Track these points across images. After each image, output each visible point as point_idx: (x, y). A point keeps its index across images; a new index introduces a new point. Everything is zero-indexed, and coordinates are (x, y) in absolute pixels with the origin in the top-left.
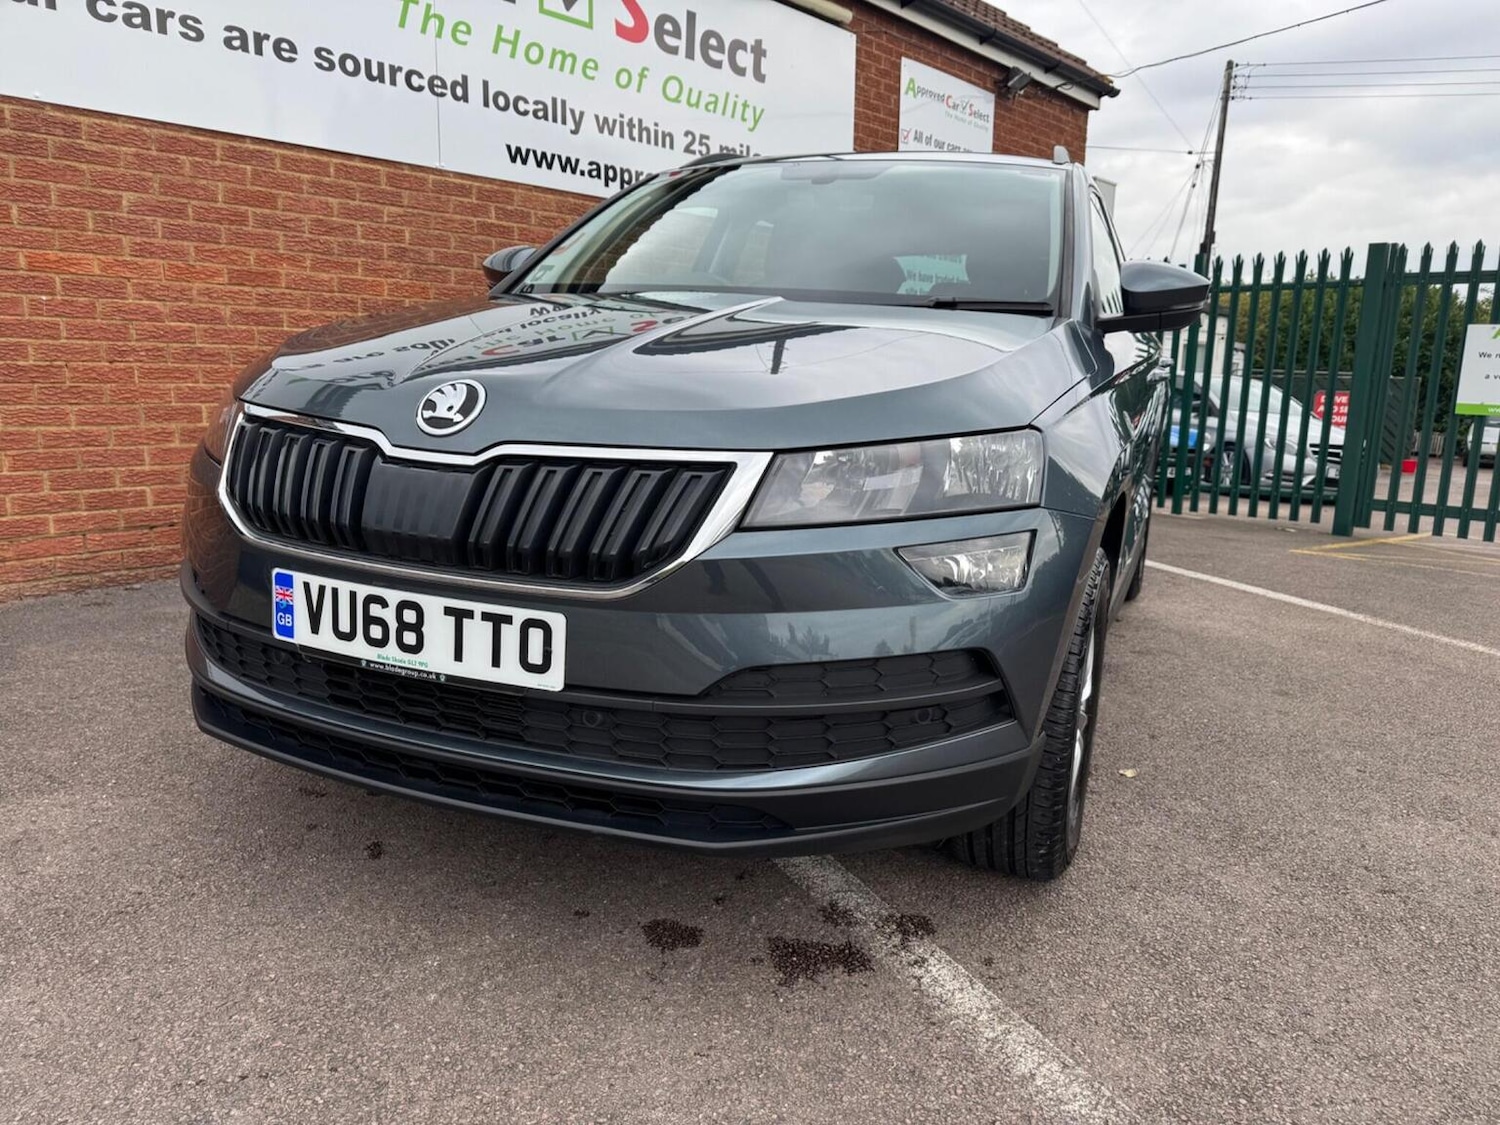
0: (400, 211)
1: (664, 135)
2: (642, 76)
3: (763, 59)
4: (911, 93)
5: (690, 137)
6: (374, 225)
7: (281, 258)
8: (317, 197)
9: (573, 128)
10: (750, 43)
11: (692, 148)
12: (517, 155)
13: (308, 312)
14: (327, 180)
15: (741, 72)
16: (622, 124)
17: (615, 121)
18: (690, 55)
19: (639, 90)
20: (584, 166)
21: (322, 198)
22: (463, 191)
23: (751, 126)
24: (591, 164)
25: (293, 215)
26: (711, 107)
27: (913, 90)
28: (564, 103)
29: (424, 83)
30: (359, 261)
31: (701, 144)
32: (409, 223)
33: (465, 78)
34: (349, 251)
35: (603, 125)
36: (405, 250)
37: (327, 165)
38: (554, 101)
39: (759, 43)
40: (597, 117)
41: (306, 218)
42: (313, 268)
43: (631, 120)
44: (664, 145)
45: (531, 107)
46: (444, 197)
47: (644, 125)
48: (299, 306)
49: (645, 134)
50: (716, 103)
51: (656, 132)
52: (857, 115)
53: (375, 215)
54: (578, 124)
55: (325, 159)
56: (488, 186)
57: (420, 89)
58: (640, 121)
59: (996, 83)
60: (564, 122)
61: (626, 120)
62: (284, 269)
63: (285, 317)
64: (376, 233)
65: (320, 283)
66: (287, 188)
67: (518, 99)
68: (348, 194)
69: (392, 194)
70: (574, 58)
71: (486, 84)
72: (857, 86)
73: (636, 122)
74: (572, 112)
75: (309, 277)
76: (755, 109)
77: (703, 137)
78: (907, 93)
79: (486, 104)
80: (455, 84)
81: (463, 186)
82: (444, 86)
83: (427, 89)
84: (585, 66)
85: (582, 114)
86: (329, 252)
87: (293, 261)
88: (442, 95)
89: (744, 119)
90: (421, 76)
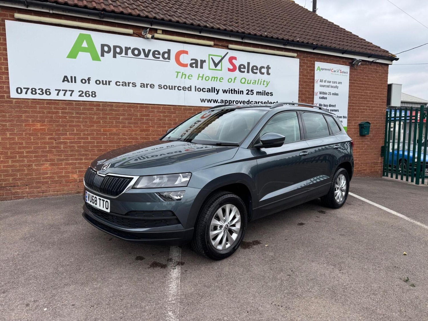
0: (176, 115)
1: (241, 91)
2: (235, 79)
3: (269, 70)
4: (318, 70)
5: (248, 91)
6: (170, 118)
7: (150, 126)
8: (158, 114)
9: (217, 93)
10: (266, 66)
11: (249, 93)
12: (203, 101)
13: (156, 137)
14: (160, 110)
15: (263, 74)
16: (229, 90)
17: (227, 90)
18: (248, 72)
19: (234, 82)
20: (219, 101)
21: (159, 114)
22: (190, 109)
23: (266, 86)
24: (221, 100)
25: (153, 118)
26: (254, 83)
27: (319, 69)
28: (214, 88)
29: (182, 88)
30: (167, 126)
31: (251, 92)
32: (178, 117)
33: (191, 86)
34: (164, 124)
35: (225, 91)
36: (177, 123)
37: (160, 107)
38: (212, 88)
39: (268, 66)
40: (223, 90)
41: (156, 118)
42: (157, 128)
43: (232, 89)
44: (241, 94)
45: (206, 90)
46: (185, 111)
47: (235, 90)
48: (153, 136)
49: (235, 92)
50: (255, 82)
51: (238, 91)
52: (300, 78)
53: (170, 116)
54: (218, 92)
55: (160, 106)
56: (196, 108)
57: (181, 90)
58: (234, 89)
59: (350, 63)
60: (214, 92)
61: (230, 90)
62: (151, 129)
63: (151, 138)
64: (171, 120)
65: (158, 131)
66: (152, 113)
67: (203, 89)
68: (164, 112)
69: (174, 112)
70: (217, 78)
71: (196, 87)
72: (300, 71)
73: (233, 89)
74: (217, 90)
75: (156, 130)
76: (267, 82)
77: (251, 90)
78: (317, 70)
79: (196, 91)
80: (188, 88)
81: (190, 108)
82: (186, 88)
83: (182, 90)
84: (220, 79)
85: (219, 90)
86: (160, 124)
87: (152, 127)
88: (186, 90)
89: (264, 84)
90: (181, 87)
